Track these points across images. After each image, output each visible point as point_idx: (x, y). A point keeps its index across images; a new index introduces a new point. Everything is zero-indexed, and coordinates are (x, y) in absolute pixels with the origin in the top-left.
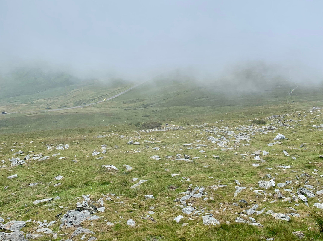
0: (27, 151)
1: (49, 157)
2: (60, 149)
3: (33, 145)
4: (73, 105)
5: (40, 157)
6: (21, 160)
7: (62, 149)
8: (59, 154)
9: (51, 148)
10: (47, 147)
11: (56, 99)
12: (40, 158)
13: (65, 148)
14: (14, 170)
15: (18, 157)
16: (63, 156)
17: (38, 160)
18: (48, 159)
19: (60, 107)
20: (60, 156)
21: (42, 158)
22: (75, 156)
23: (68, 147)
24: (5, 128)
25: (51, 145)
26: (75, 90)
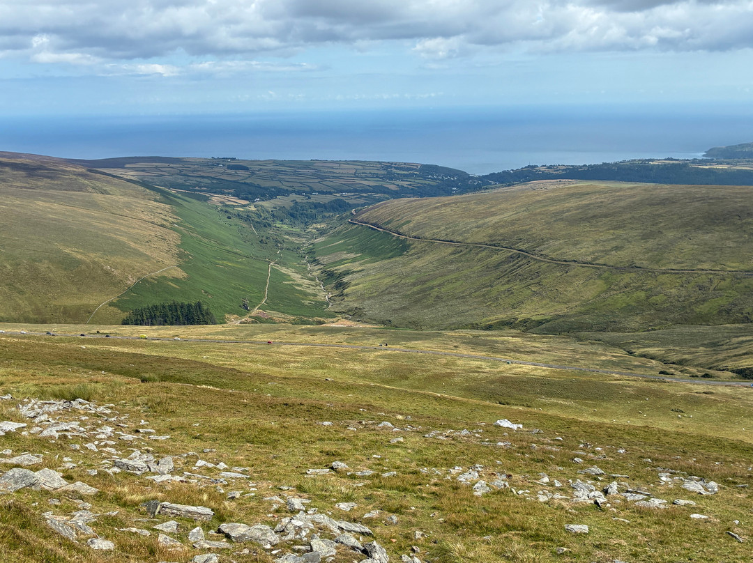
0: (612, 473)
1: (665, 504)
2: (692, 488)
3: (625, 459)
4: (732, 377)
5: (641, 497)
6: (596, 492)
7: (698, 491)
8: (693, 503)
9: (669, 479)
10: (659, 474)
11: (689, 353)
12: (643, 499)
13: (706, 490)
14: (582, 512)
15: (589, 482)
16: (702, 511)
17: (637, 504)
18: (662, 507)
19: (697, 376)
20: (694, 510)
21: (647, 500)
22: (737, 522)
23: (716, 490)
24: (561, 402)
25: (671, 473)
26: (744, 339)
